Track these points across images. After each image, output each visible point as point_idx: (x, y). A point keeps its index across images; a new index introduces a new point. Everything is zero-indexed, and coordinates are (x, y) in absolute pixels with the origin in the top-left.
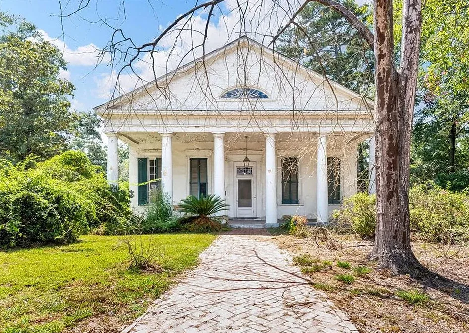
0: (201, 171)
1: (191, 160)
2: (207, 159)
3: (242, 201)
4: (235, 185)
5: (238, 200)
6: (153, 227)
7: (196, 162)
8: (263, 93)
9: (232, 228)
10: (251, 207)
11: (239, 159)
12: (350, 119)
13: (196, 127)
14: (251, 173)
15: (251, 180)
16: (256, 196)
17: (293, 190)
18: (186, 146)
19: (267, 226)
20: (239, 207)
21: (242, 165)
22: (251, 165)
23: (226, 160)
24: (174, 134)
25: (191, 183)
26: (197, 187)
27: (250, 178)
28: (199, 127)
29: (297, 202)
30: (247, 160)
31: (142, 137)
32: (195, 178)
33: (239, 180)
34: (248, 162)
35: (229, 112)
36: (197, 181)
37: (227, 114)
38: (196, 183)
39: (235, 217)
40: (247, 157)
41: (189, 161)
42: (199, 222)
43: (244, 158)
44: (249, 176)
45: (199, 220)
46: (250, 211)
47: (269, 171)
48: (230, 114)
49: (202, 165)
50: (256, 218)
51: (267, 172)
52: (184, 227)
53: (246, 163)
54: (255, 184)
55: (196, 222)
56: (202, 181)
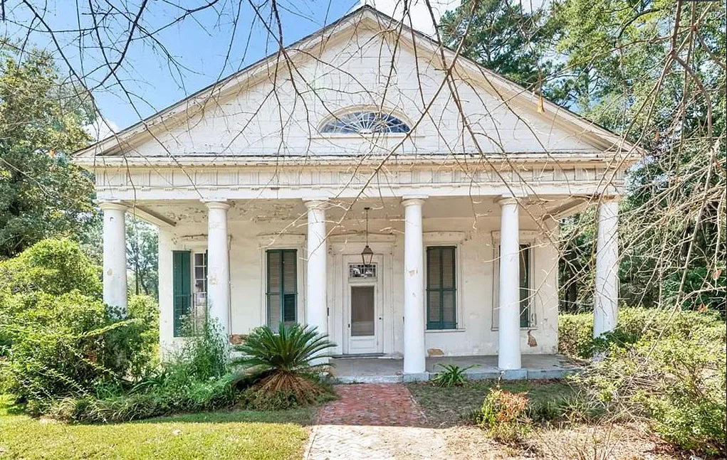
0: (285, 272)
1: (269, 252)
2: (296, 250)
3: (357, 324)
4: (346, 299)
5: (350, 323)
6: (176, 400)
7: (277, 257)
8: (401, 122)
9: (340, 383)
10: (374, 335)
11: (352, 250)
12: (565, 170)
13: (272, 189)
14: (373, 275)
15: (373, 287)
16: (383, 315)
17: (447, 304)
18: (259, 228)
19: (407, 379)
20: (352, 335)
21: (358, 260)
22: (375, 259)
23: (330, 251)
24: (232, 203)
25: (268, 294)
26: (278, 302)
27: (371, 284)
28: (278, 188)
29: (453, 325)
30: (368, 251)
31: (178, 211)
32: (275, 286)
33: (353, 288)
34: (370, 256)
35: (336, 158)
36: (278, 290)
37: (332, 163)
38: (276, 294)
39: (346, 353)
40: (367, 247)
41: (265, 255)
42: (274, 385)
43: (362, 247)
44: (370, 279)
45: (274, 379)
46: (370, 342)
47: (412, 272)
48: (338, 162)
49: (288, 261)
50: (382, 354)
51: (407, 275)
52: (243, 398)
53: (365, 256)
54: (380, 294)
55: (269, 384)
56: (288, 290)
